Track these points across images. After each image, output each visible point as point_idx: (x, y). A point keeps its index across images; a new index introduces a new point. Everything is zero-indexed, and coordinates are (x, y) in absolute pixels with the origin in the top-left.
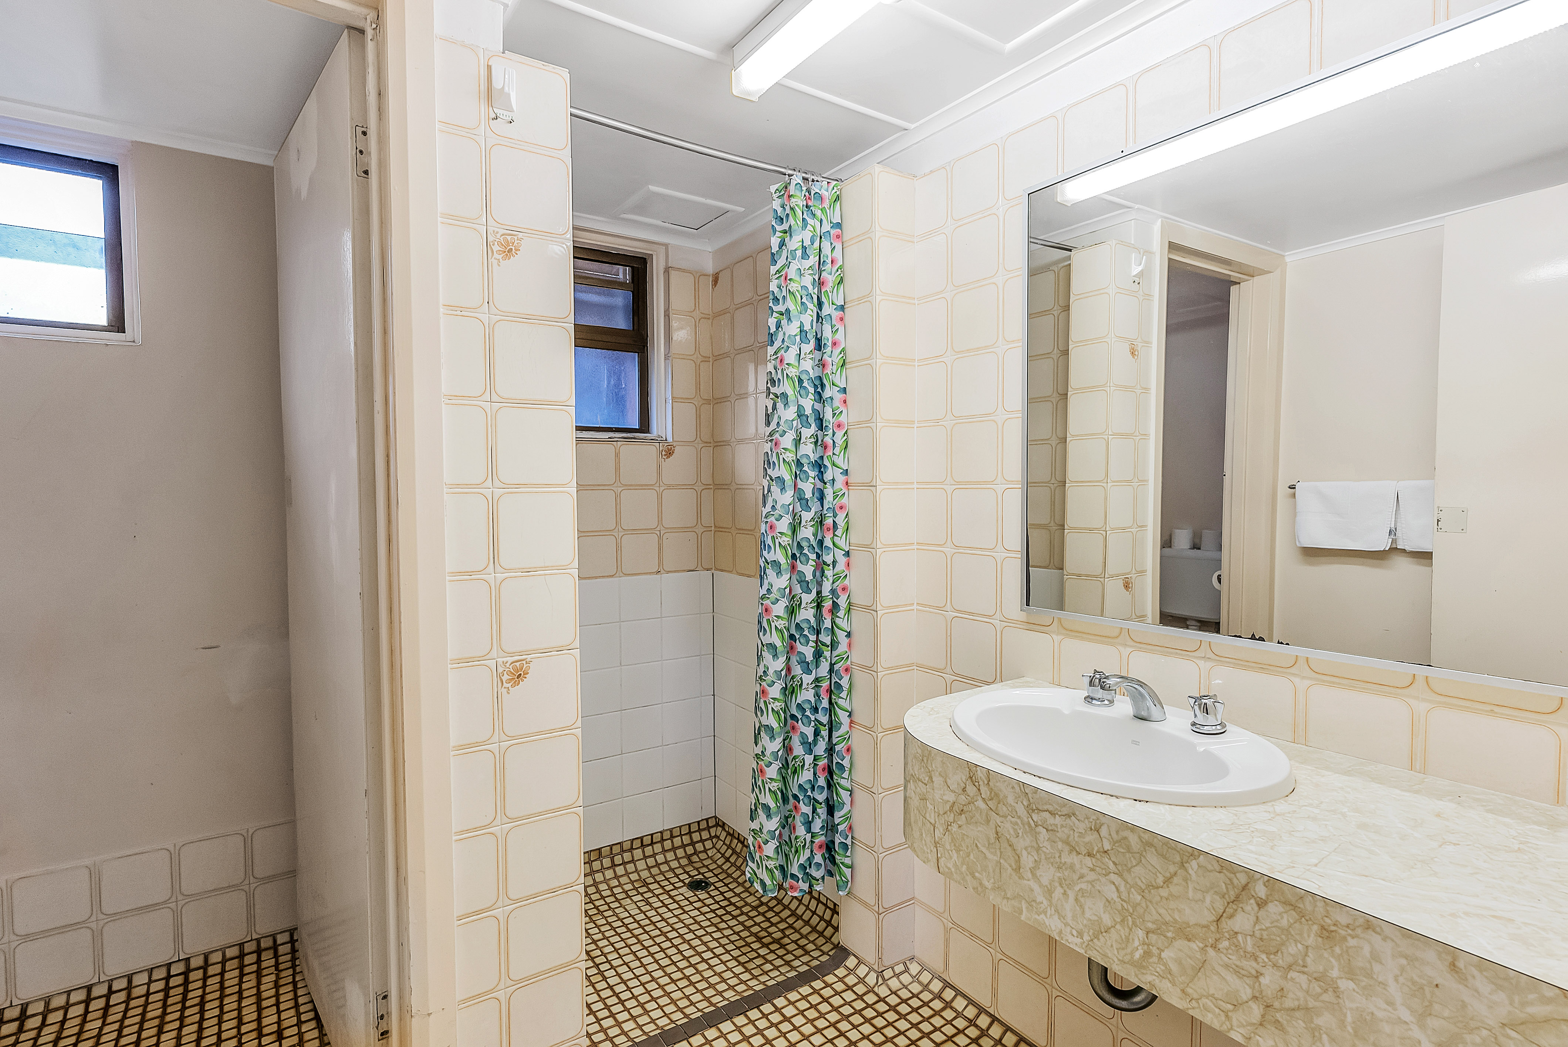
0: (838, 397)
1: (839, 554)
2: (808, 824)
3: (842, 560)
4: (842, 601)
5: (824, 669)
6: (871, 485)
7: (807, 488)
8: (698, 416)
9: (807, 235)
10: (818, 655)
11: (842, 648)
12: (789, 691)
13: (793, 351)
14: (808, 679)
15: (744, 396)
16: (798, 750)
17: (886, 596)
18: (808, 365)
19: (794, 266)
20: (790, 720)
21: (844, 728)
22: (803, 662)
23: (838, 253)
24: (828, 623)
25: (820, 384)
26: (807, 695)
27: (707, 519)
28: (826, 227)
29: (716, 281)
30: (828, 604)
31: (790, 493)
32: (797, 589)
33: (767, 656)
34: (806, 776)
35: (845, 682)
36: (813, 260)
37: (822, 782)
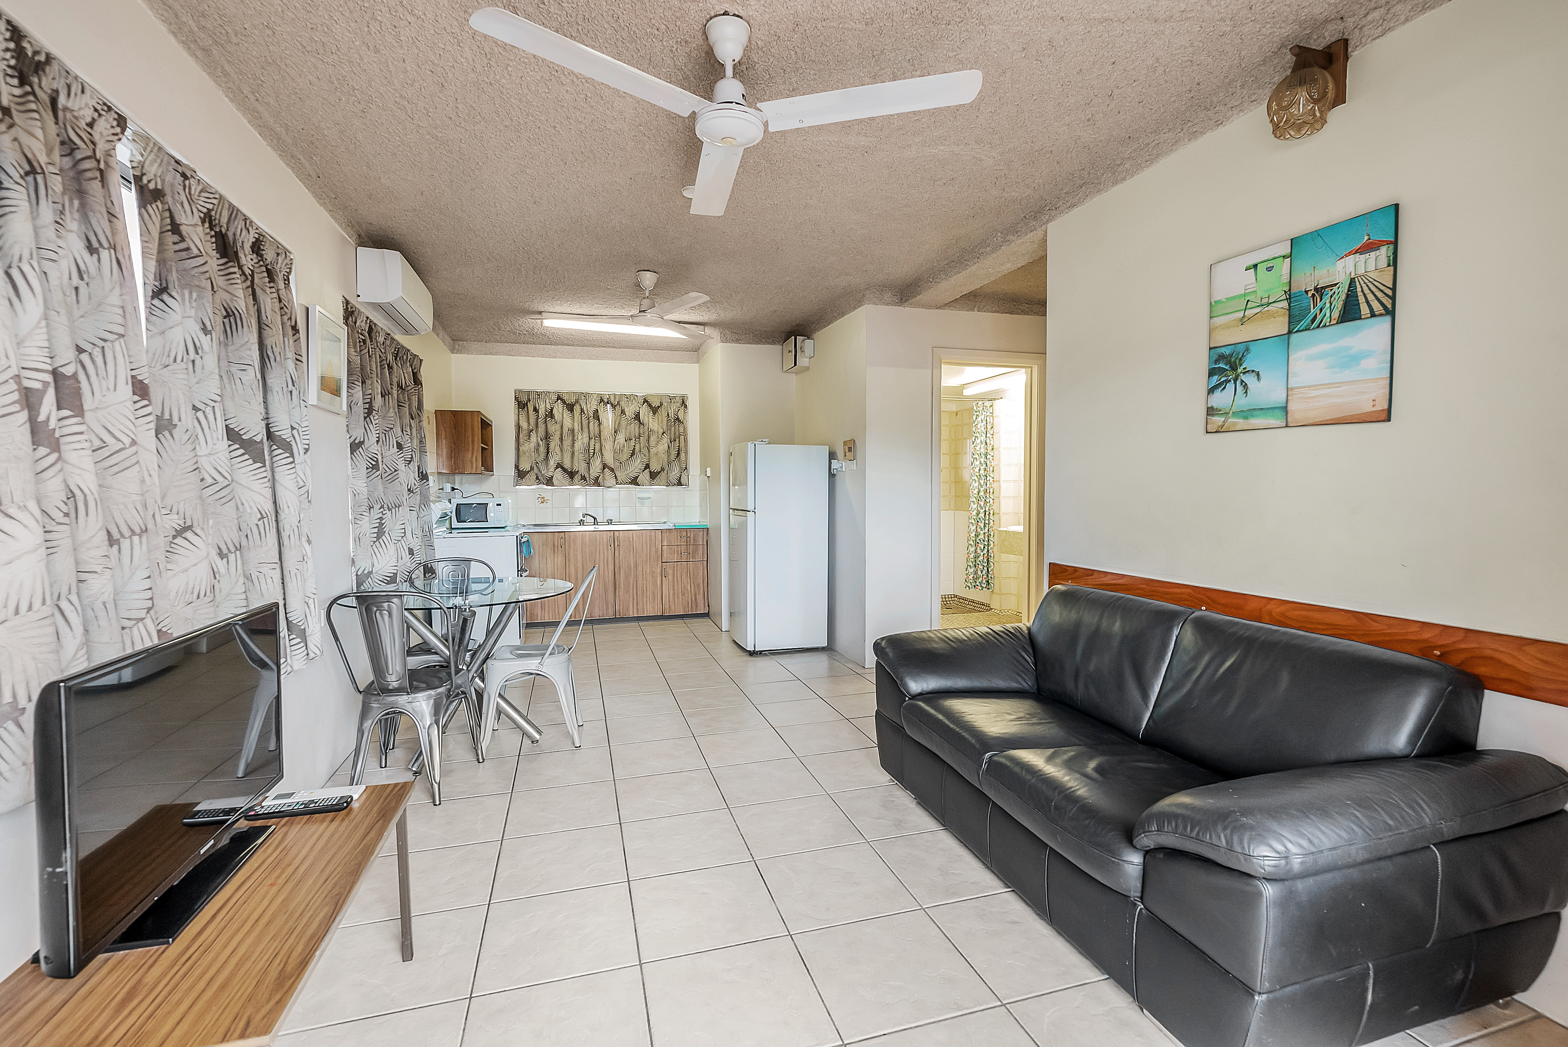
0: (991, 458)
1: (991, 500)
2: (982, 572)
3: (992, 501)
4: (992, 512)
5: (987, 529)
6: (999, 481)
7: (982, 482)
8: (950, 459)
9: (983, 417)
10: (985, 526)
11: (991, 524)
12: (977, 536)
13: (979, 447)
14: (982, 532)
15: (965, 453)
16: (979, 551)
17: (1003, 510)
18: (982, 450)
19: (979, 425)
20: (977, 543)
21: (992, 546)
22: (981, 528)
23: (991, 421)
24: (987, 518)
25: (986, 455)
26: (982, 537)
27: (953, 493)
28: (988, 414)
29: (957, 414)
30: (987, 513)
31: (977, 483)
32: (979, 509)
33: (971, 525)
34: (981, 558)
35: (992, 534)
36: (985, 423)
37: (985, 560)
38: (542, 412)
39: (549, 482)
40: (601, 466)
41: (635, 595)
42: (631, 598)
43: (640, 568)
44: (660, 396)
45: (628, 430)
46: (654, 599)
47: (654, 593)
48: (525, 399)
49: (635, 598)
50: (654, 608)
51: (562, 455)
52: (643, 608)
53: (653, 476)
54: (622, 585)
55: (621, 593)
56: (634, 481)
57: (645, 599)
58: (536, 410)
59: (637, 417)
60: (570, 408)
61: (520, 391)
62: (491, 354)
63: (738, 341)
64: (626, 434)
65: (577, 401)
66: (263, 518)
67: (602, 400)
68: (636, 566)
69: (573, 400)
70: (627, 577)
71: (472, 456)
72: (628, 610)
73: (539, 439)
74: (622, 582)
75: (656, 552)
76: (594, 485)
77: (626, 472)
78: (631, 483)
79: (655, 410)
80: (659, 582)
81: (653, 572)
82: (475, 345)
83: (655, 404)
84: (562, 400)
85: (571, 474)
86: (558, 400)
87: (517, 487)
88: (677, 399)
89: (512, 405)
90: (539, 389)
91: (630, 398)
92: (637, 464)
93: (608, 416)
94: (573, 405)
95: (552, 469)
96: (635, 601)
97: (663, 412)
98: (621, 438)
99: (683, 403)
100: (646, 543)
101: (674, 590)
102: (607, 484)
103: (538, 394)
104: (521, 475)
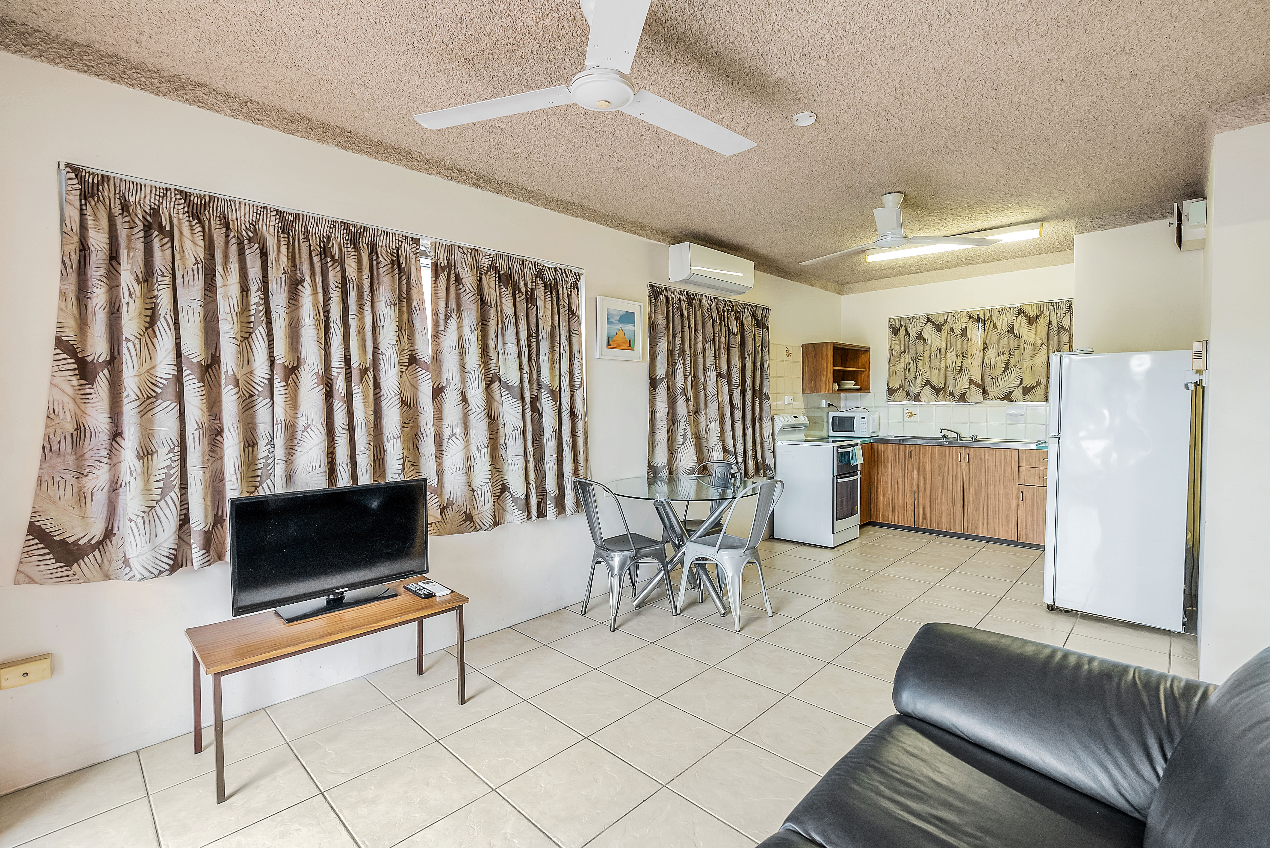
38: (913, 334)
39: (917, 398)
40: (968, 382)
41: (985, 514)
42: (981, 517)
43: (992, 488)
44: (1039, 305)
45: (1001, 344)
46: (1008, 522)
47: (1007, 516)
48: (898, 325)
49: (986, 517)
50: (1007, 532)
51: (931, 373)
52: (995, 529)
53: (1027, 391)
54: (971, 502)
55: (970, 510)
56: (1008, 397)
57: (997, 520)
58: (907, 333)
59: (1011, 330)
60: (938, 328)
61: (893, 318)
62: (871, 290)
63: (1102, 227)
64: (998, 347)
65: (946, 321)
66: (515, 430)
67: (971, 317)
68: (987, 484)
69: (942, 321)
70: (977, 494)
71: (826, 379)
72: (977, 527)
73: (910, 359)
74: (971, 499)
75: (1012, 472)
76: (959, 400)
77: (999, 388)
78: (1003, 399)
79: (1032, 321)
80: (1014, 505)
81: (1007, 494)
82: (859, 285)
83: (1033, 313)
84: (931, 322)
85: (937, 391)
86: (927, 322)
87: (889, 403)
88: (1063, 305)
89: (887, 330)
90: (910, 314)
91: (1002, 311)
92: (1011, 379)
93: (977, 334)
94: (942, 325)
95: (919, 387)
96: (985, 521)
97: (1042, 323)
98: (991, 353)
99: (1071, 308)
100: (1000, 463)
101: (1033, 516)
102: (973, 399)
103: (909, 319)
104: (891, 392)
